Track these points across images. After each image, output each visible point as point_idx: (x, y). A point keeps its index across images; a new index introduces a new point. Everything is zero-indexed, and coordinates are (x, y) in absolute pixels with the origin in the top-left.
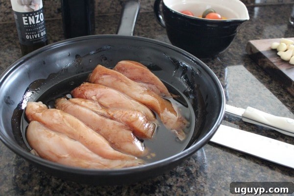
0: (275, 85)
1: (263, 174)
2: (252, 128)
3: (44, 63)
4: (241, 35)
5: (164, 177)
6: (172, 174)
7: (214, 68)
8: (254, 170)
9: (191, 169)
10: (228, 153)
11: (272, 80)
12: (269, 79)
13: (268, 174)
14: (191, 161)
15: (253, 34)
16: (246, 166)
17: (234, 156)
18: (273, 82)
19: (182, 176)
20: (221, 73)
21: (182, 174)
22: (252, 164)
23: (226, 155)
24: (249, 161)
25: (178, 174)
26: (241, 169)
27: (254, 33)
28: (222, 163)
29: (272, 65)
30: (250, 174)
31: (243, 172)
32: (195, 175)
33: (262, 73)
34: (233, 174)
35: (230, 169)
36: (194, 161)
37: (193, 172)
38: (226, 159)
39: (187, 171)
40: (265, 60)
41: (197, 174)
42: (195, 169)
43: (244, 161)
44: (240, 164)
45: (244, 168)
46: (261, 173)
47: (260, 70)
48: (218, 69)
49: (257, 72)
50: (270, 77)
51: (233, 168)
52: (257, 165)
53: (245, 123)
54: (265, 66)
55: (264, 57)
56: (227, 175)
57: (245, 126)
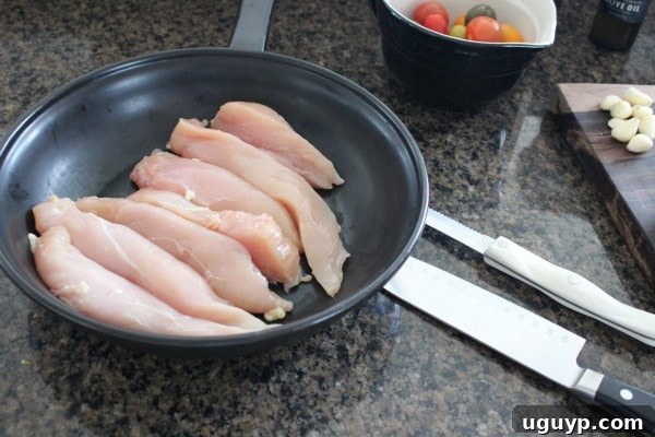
0: (586, 192)
1: (485, 378)
2: (499, 281)
3: (84, 109)
4: (556, 62)
5: (294, 354)
6: (310, 351)
7: (467, 137)
8: (469, 368)
9: (348, 347)
10: (431, 326)
11: (583, 179)
12: (578, 176)
13: (494, 380)
14: (353, 331)
15: (584, 62)
16: (458, 357)
17: (441, 334)
18: (585, 184)
19: (328, 359)
20: (478, 148)
21: (330, 354)
22: (473, 353)
23: (425, 330)
24: (467, 348)
25: (320, 353)
26: (446, 361)
27: (586, 58)
28: (413, 344)
29: (588, 147)
30: (460, 374)
31: (448, 367)
32: (352, 360)
33: (567, 160)
34: (427, 370)
35: (424, 358)
36: (360, 332)
37: (351, 353)
38: (424, 338)
39: (342, 349)
40: (577, 132)
41: (358, 357)
42: (356, 348)
43: (458, 346)
44: (447, 351)
45: (452, 361)
46: (481, 376)
47: (565, 153)
48: (475, 139)
49: (556, 157)
50: (582, 171)
51: (432, 355)
52: (481, 357)
53: (489, 268)
54: (577, 146)
55: (578, 127)
56: (415, 370)
57: (487, 273)
